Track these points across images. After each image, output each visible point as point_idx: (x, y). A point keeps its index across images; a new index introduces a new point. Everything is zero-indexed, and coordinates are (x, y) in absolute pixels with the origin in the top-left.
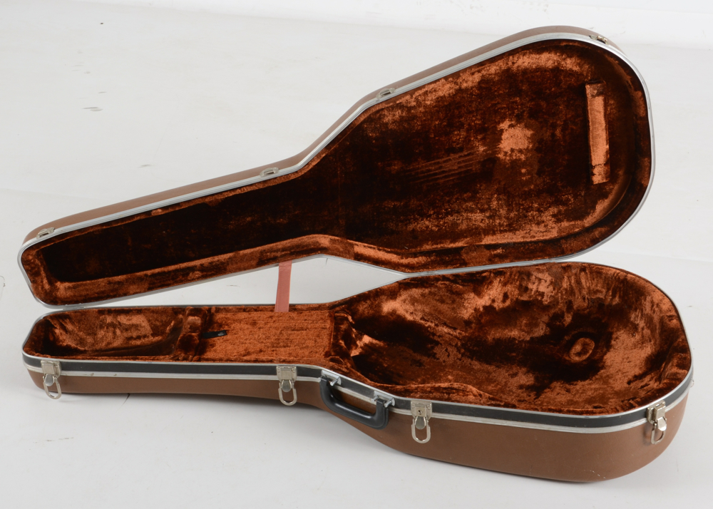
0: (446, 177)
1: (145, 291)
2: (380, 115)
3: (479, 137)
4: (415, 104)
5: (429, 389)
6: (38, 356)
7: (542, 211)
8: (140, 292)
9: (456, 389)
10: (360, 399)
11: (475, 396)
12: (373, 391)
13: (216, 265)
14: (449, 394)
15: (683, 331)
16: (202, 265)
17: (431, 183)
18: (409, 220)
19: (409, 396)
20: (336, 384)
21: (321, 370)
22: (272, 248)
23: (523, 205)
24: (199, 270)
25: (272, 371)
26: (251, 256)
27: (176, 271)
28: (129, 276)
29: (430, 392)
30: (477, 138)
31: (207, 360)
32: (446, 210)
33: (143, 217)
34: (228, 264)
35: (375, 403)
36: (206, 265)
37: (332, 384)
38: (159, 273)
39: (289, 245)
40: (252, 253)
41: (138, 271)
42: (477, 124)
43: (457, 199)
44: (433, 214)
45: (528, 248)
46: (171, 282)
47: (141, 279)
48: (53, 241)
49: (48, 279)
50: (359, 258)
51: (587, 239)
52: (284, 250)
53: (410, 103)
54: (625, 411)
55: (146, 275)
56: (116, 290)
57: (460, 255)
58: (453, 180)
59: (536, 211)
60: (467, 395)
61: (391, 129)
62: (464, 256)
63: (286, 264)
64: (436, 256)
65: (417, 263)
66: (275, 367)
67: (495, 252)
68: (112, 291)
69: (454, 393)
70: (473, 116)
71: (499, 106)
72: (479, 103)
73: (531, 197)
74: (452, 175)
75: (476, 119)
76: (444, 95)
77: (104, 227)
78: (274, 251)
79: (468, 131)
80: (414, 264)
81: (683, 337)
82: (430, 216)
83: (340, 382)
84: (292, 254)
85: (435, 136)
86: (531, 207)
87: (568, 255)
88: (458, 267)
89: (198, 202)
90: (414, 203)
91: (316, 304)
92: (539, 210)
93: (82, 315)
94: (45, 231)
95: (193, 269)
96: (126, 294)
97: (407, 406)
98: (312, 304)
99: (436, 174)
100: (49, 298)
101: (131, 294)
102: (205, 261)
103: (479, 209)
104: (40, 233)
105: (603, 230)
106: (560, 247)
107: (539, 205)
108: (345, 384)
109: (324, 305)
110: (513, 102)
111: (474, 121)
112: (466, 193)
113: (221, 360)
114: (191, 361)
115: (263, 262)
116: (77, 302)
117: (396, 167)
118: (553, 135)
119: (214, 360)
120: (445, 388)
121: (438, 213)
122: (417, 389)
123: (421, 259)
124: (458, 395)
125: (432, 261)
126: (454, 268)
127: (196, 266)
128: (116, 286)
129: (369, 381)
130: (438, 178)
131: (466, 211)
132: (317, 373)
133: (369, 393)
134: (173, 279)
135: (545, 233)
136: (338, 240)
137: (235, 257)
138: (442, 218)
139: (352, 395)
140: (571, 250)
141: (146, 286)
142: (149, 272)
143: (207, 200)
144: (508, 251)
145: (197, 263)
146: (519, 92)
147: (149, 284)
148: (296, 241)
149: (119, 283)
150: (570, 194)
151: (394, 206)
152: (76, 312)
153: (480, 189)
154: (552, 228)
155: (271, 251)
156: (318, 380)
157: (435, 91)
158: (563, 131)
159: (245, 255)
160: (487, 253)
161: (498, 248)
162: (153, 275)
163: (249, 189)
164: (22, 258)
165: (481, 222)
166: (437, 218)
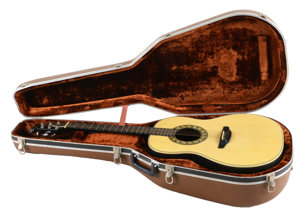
0: (196, 73)
1: (66, 113)
2: (167, 44)
3: (211, 57)
4: (182, 40)
5: (174, 161)
6: (17, 136)
7: (239, 91)
8: (64, 114)
9: (186, 162)
10: (146, 164)
11: (193, 165)
12: (151, 160)
13: (96, 104)
14: (182, 163)
15: (292, 146)
16: (91, 104)
17: (190, 76)
18: (180, 91)
19: (165, 163)
20: (137, 156)
21: (131, 150)
22: (120, 99)
23: (230, 88)
24: (89, 106)
25: (111, 149)
26: (111, 102)
27: (80, 106)
28: (60, 106)
29: (174, 162)
30: (209, 57)
31: (85, 143)
32: (196, 87)
33: (65, 82)
34: (101, 104)
35: (151, 165)
36: (92, 104)
37: (135, 156)
38: (72, 106)
39: (128, 98)
40: (112, 100)
41: (64, 105)
42: (209, 51)
43: (201, 83)
44: (191, 89)
45: (232, 107)
46: (77, 110)
47: (65, 108)
48: (28, 89)
49: (26, 105)
50: (157, 106)
51: (258, 104)
52: (125, 100)
53: (180, 40)
54: (256, 176)
55: (67, 107)
56: (54, 112)
57: (202, 108)
58: (199, 75)
59: (236, 91)
60: (190, 165)
61: (172, 51)
62: (204, 108)
63: (126, 106)
64: (191, 107)
65: (183, 110)
66: (113, 148)
67: (217, 108)
68: (53, 112)
69: (184, 163)
70: (208, 47)
71: (219, 43)
72: (210, 42)
73: (234, 84)
74: (199, 72)
75: (209, 49)
76: (195, 37)
77: (49, 85)
78: (121, 100)
79: (205, 54)
80: (181, 110)
81: (291, 148)
82: (189, 90)
83: (138, 156)
84: (128, 102)
85: (191, 55)
86: (234, 89)
87: (250, 111)
88: (200, 113)
89: (88, 77)
90: (182, 84)
91: (136, 124)
92: (237, 91)
93: (39, 121)
94: (24, 85)
95: (86, 105)
96: (58, 114)
97: (164, 167)
98: (135, 124)
99: (191, 72)
100: (26, 113)
101: (60, 114)
102: (92, 103)
103: (211, 88)
104: (22, 86)
105: (266, 101)
106: (247, 107)
107: (237, 88)
108: (141, 157)
109: (140, 124)
110: (225, 42)
111: (208, 50)
112: (204, 81)
113: (91, 143)
114: (79, 143)
115: (116, 104)
116: (37, 116)
117: (174, 68)
118: (243, 58)
119: (88, 143)
120: (181, 161)
121: (192, 89)
122: (169, 160)
123: (185, 108)
124: (186, 164)
125: (189, 109)
126: (199, 113)
127: (88, 104)
128: (54, 111)
129: (150, 156)
130: (193, 74)
131: (205, 88)
132: (129, 151)
133: (149, 161)
134: (78, 109)
135: (240, 101)
136: (149, 98)
137: (105, 102)
138: (194, 91)
139: (143, 161)
140: (251, 109)
141: (67, 111)
142: (68, 106)
143: (92, 76)
144: (223, 107)
145: (89, 103)
146: (228, 38)
147: (68, 111)
148: (131, 97)
149: (56, 109)
150: (251, 84)
151: (174, 84)
152: (37, 120)
153: (211, 80)
154: (243, 99)
155: (120, 100)
156: (129, 154)
157: (191, 35)
158: (248, 56)
159: (109, 101)
160: (214, 108)
161: (219, 106)
162: (70, 107)
163: (110, 73)
164: (15, 96)
165: (212, 94)
166: (193, 91)
